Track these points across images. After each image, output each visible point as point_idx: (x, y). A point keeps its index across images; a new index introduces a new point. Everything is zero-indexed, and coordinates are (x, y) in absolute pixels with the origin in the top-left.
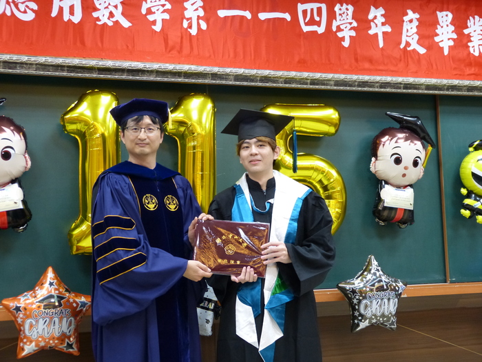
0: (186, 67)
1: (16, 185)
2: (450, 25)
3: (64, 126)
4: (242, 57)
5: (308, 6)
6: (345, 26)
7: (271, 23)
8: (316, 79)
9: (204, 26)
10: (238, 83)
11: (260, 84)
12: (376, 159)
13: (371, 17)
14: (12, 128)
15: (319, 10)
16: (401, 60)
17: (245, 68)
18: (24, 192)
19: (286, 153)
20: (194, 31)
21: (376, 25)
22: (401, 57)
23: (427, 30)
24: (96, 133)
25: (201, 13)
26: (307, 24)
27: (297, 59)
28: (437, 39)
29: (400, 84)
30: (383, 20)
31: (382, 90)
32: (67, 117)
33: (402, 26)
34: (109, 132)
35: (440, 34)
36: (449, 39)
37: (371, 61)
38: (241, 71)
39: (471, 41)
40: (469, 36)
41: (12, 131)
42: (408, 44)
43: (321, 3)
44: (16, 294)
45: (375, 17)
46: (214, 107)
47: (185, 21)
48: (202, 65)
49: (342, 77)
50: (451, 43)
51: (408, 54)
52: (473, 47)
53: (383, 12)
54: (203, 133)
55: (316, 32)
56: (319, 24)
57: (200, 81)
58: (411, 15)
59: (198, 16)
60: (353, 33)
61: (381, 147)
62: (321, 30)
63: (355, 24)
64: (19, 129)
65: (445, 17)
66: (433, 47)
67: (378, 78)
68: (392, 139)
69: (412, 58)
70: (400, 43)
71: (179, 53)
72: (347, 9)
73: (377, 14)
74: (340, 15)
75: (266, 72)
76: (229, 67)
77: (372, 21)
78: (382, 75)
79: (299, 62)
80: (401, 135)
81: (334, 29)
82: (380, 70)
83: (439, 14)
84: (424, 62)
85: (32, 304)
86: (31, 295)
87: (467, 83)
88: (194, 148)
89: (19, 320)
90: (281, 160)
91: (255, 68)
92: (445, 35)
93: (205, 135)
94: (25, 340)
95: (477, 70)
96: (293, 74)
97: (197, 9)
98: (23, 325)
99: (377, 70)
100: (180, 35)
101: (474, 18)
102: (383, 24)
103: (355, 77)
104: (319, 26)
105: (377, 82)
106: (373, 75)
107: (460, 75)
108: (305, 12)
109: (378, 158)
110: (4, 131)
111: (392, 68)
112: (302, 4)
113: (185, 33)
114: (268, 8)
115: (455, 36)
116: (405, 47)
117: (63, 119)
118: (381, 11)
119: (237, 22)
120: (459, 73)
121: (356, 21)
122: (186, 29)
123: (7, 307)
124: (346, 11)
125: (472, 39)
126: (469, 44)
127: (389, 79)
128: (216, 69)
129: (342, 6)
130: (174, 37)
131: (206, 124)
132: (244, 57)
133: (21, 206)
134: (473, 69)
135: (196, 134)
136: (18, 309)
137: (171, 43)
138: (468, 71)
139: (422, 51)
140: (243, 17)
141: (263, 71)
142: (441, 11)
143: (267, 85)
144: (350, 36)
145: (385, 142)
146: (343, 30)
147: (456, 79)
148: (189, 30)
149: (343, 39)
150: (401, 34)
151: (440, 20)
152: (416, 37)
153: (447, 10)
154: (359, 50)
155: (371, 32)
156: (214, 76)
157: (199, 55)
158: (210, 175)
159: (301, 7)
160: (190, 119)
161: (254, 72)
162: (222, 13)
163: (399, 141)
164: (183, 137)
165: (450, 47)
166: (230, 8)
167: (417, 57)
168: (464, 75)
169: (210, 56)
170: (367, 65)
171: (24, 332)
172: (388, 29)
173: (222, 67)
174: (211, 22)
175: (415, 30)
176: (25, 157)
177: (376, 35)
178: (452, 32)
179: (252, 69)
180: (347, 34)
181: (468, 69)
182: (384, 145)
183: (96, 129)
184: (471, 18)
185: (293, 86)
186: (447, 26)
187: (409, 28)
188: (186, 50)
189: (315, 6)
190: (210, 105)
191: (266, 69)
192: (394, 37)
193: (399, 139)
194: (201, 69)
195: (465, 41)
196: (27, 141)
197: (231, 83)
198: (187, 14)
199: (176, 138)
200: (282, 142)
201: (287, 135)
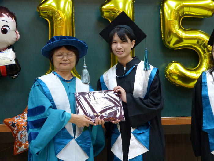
1: (11, 50)
3: (39, 13)
14: (7, 14)
18: (16, 54)
19: (179, 29)
24: (59, 17)
32: (41, 7)
34: (67, 17)
41: (8, 16)
44: (12, 116)
64: (12, 15)
85: (22, 122)
86: (21, 117)
89: (15, 132)
90: (176, 33)
94: (18, 144)
98: (17, 135)
110: (3, 16)
117: (39, 8)
123: (7, 124)
131: (128, 11)
133: (14, 63)
136: (13, 125)
160: (118, 7)
164: (113, 19)
171: (18, 139)
176: (16, 32)
183: (59, 15)
196: (17, 22)
199: (109, 20)
200: (177, 21)
201: (180, 18)
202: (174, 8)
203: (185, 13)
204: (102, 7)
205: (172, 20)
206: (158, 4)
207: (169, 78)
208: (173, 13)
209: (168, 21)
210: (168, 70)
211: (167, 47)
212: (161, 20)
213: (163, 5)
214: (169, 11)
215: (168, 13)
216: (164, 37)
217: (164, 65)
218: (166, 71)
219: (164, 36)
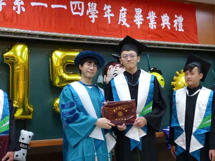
0: (14, 30)
2: (140, 15)
4: (43, 26)
5: (75, 3)
6: (93, 13)
7: (57, 10)
8: (78, 38)
9: (24, 10)
10: (40, 38)
11: (51, 39)
12: (106, 76)
13: (105, 9)
15: (81, 5)
16: (118, 30)
17: (44, 31)
19: (64, 72)
20: (19, 12)
21: (107, 13)
22: (118, 28)
23: (130, 16)
25: (22, 3)
26: (74, 11)
27: (70, 27)
28: (135, 21)
29: (118, 41)
30: (110, 11)
31: (110, 44)
33: (119, 14)
35: (136, 18)
36: (140, 21)
37: (105, 30)
38: (42, 33)
39: (150, 22)
40: (149, 20)
42: (122, 23)
43: (82, 2)
45: (107, 9)
46: (28, 50)
47: (14, 7)
48: (23, 29)
49: (91, 37)
50: (141, 23)
51: (121, 27)
52: (151, 25)
53: (110, 7)
54: (23, 62)
55: (79, 15)
56: (80, 11)
57: (22, 37)
58: (123, 9)
59: (21, 5)
60: (96, 17)
61: (109, 70)
62: (81, 14)
63: (97, 12)
65: (138, 11)
66: (133, 25)
67: (108, 38)
68: (114, 67)
69: (123, 29)
70: (118, 22)
71: (11, 22)
72: (94, 5)
73: (107, 8)
74: (90, 7)
75: (54, 34)
76: (36, 31)
77: (106, 11)
78: (110, 37)
79: (70, 29)
80: (118, 65)
81: (88, 14)
82: (109, 34)
83: (136, 9)
84: (129, 31)
87: (148, 41)
88: (18, 69)
91: (49, 32)
92: (138, 19)
93: (24, 63)
95: (152, 36)
96: (67, 35)
97: (20, 1)
99: (107, 34)
100: (11, 13)
101: (151, 12)
102: (110, 13)
103: (97, 37)
104: (80, 12)
105: (107, 40)
106: (106, 37)
107: (145, 38)
108: (74, 5)
109: (107, 76)
111: (114, 33)
112: (72, 1)
113: (14, 13)
114: (56, 3)
115: (143, 20)
116: (120, 24)
118: (109, 7)
119: (40, 9)
120: (145, 37)
121: (98, 11)
122: (15, 11)
124: (93, 6)
125: (150, 21)
126: (149, 24)
127: (113, 39)
128: (29, 32)
129: (91, 3)
130: (8, 14)
131: (24, 58)
132: (44, 26)
134: (151, 35)
135: (19, 63)
137: (7, 17)
138: (148, 36)
139: (128, 26)
140: (43, 7)
141: (53, 33)
142: (137, 8)
143: (55, 40)
144: (95, 18)
145: (110, 68)
146: (92, 15)
147: (143, 40)
148: (16, 11)
149: (92, 19)
150: (119, 17)
151: (136, 12)
152: (125, 20)
153: (139, 8)
154: (99, 24)
155: (105, 16)
156: (29, 34)
157: (21, 24)
158: (26, 82)
159: (72, 3)
160: (16, 55)
161: (48, 33)
162: (33, 4)
163: (117, 68)
164: (13, 64)
165: (141, 25)
166: (37, 2)
167: (126, 29)
168: (147, 38)
169: (27, 25)
170: (103, 32)
172: (112, 15)
173: (32, 30)
174: (27, 8)
175: (125, 16)
177: (107, 18)
178: (142, 18)
179: (48, 32)
180: (93, 17)
181: (148, 35)
182: (110, 69)
184: (150, 12)
185: (68, 40)
186: (139, 15)
187: (122, 15)
188: (15, 21)
189: (79, 3)
190: (26, 49)
191: (55, 32)
192: (115, 19)
193: (117, 66)
194: (22, 31)
195: (147, 22)
197: (37, 38)
198: (15, 3)
199: (9, 65)
200: (62, 67)
201: (64, 64)
202: (60, 57)
203: (68, 61)
204: (3, 54)
205: (58, 66)
206: (48, 53)
207: (56, 109)
208: (59, 60)
209: (55, 66)
210: (55, 103)
211: (54, 86)
212: (50, 65)
213: (52, 55)
214: (57, 59)
215: (55, 60)
216: (52, 79)
217: (52, 99)
218: (54, 104)
219: (52, 77)
